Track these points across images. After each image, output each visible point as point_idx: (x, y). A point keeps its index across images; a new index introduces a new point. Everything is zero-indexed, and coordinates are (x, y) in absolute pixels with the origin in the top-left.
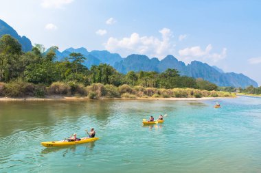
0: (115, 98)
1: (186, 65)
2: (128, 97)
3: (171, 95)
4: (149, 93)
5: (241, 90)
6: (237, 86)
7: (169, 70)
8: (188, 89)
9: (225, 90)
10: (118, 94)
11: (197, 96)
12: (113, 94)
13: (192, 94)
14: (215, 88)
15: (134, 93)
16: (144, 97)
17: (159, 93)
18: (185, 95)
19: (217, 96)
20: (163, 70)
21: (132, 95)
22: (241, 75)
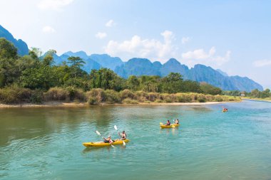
0: (116, 104)
1: (190, 68)
2: (129, 102)
3: (174, 100)
4: (151, 99)
5: (246, 94)
6: (241, 89)
7: (172, 74)
8: (191, 93)
9: (230, 94)
10: (119, 99)
11: (201, 101)
12: (114, 100)
13: (196, 98)
14: (220, 92)
15: (136, 99)
16: (146, 103)
17: (162, 98)
18: (189, 100)
19: (221, 100)
20: (166, 74)
21: (134, 101)
22: (246, 78)
